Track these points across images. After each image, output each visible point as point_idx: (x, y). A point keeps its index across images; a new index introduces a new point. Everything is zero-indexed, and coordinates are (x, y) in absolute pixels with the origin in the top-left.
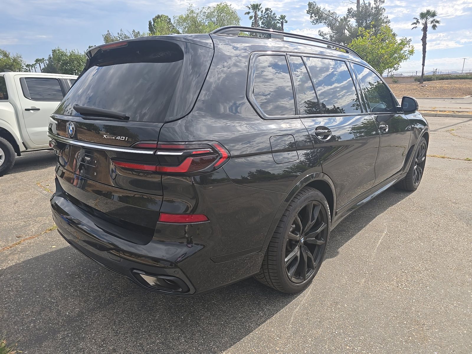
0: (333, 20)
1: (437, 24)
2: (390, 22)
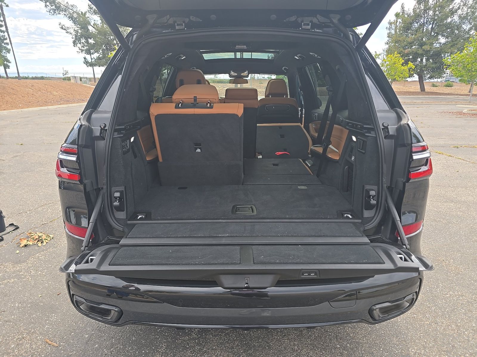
0: (73, 13)
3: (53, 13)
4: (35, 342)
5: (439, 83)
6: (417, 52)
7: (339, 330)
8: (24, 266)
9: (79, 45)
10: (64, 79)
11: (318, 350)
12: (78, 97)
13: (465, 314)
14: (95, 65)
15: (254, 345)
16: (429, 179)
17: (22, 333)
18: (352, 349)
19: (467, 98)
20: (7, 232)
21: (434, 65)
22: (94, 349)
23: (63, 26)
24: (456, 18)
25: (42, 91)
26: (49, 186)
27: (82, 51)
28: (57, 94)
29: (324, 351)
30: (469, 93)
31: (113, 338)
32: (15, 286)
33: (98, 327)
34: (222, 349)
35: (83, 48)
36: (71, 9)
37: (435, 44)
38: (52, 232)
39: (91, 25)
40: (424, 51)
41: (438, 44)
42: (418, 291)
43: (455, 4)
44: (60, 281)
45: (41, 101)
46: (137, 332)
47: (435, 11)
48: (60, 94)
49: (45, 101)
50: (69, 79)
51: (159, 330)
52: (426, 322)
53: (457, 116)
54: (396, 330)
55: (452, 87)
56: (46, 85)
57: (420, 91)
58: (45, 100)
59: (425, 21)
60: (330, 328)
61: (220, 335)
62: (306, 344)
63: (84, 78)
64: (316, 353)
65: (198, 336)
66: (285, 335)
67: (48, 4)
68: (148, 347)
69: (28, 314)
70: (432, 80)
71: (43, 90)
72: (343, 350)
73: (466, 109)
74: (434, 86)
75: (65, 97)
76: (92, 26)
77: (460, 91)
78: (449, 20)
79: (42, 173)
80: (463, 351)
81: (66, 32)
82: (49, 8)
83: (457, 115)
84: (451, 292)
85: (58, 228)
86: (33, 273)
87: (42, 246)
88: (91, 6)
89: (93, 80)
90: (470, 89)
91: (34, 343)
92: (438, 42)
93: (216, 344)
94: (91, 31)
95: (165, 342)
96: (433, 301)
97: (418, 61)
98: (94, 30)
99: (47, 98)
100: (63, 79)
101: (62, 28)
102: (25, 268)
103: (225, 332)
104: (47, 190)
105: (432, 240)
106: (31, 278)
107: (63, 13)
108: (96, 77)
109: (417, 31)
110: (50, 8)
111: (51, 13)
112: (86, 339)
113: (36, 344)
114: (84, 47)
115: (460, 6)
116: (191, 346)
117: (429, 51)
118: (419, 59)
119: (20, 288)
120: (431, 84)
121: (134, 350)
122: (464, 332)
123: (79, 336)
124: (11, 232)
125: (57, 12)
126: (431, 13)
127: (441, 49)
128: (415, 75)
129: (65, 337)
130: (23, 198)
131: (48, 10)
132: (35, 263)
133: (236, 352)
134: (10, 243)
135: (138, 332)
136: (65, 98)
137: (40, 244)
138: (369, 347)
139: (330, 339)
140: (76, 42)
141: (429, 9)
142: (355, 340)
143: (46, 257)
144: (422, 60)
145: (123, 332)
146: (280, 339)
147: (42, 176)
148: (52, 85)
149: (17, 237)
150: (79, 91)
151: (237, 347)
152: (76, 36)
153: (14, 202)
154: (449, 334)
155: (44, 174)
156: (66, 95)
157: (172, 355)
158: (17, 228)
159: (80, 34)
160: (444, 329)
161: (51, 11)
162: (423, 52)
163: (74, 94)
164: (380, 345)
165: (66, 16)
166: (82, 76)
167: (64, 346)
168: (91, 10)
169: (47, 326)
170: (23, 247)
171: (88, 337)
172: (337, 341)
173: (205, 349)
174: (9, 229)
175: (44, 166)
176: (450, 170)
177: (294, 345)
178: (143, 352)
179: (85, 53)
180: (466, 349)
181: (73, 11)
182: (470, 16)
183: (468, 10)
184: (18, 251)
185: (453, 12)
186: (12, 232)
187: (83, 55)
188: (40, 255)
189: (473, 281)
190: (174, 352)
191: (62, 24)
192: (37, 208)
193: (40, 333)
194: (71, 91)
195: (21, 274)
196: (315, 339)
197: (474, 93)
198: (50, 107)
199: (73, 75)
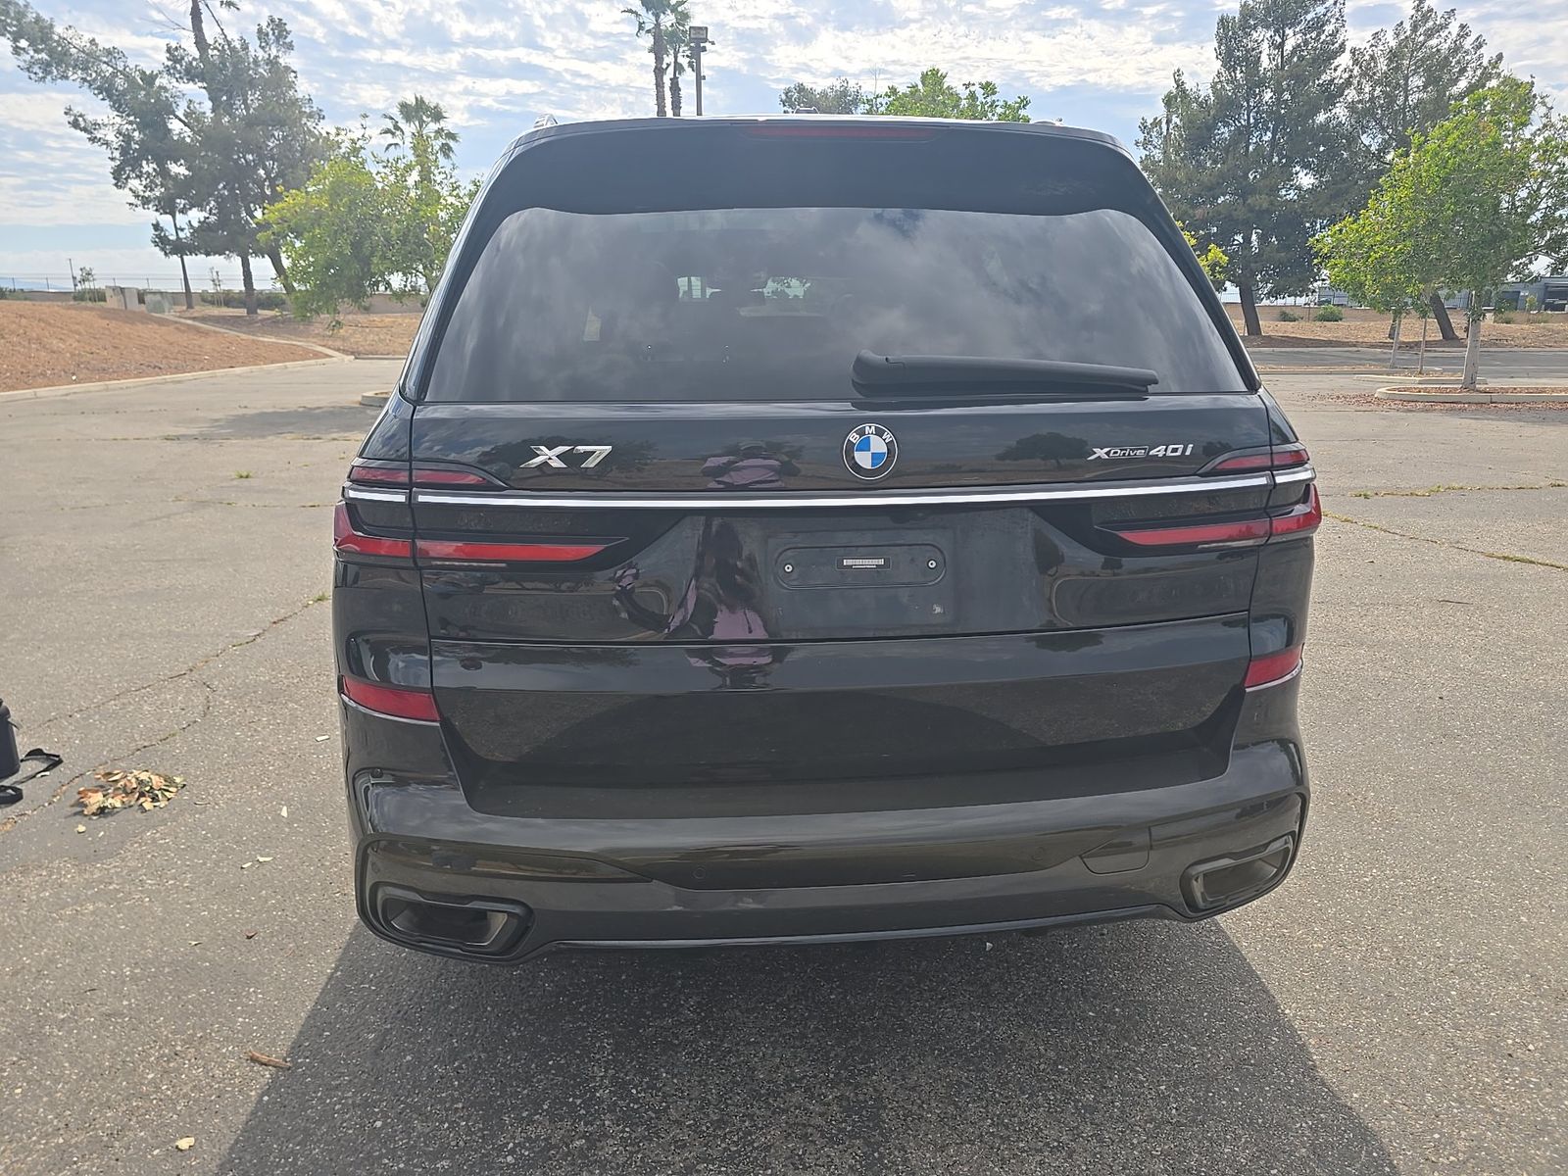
0: (114, 75)
1: (452, 143)
2: (324, 118)
3: (41, 75)
4: (216, 1062)
5: (1298, 309)
6: (1231, 215)
7: (1087, 977)
8: (115, 867)
9: (134, 183)
10: (79, 297)
11: (1038, 1026)
12: (137, 357)
13: (1414, 920)
14: (193, 250)
15: (863, 1028)
16: (1312, 538)
17: (167, 1042)
18: (1129, 1018)
19: (1385, 353)
20: (25, 776)
21: (1283, 254)
22: (404, 1067)
23: (80, 119)
24: (1340, 111)
25: (6, 336)
26: (121, 636)
27: (146, 201)
28: (63, 347)
29: (1055, 1027)
30: (1389, 340)
31: (451, 1035)
32: (105, 922)
33: (399, 1012)
34: (776, 1041)
35: (149, 193)
36: (105, 62)
37: (1283, 192)
38: (177, 770)
39: (177, 117)
40: (1251, 210)
41: (1291, 191)
42: (1297, 830)
43: (1335, 70)
44: (245, 902)
45: (7, 370)
46: (519, 1018)
47: (1278, 92)
48: (75, 349)
49: (22, 373)
50: (99, 296)
51: (584, 1007)
52: (1315, 945)
53: (1358, 408)
54: (1239, 968)
55: (1340, 322)
56: (21, 316)
57: (1246, 334)
58: (23, 366)
59: (1252, 121)
60: (1064, 973)
61: (763, 1007)
62: (1003, 1014)
63: (154, 293)
64: (1035, 1034)
65: (699, 1014)
66: (943, 998)
67: (23, 43)
68: (562, 1051)
69: (170, 993)
70: (1280, 302)
71: (12, 332)
72: (1105, 1022)
73: (1383, 385)
74: (1285, 316)
75: (91, 356)
76: (180, 120)
77: (1364, 335)
78: (1321, 118)
79: (86, 599)
80: (1416, 1006)
81: (90, 139)
82: (28, 58)
83: (1358, 405)
84: (1375, 871)
85: (192, 757)
86: (150, 885)
87: (157, 808)
88: (176, 53)
89: (183, 299)
90: (1393, 328)
91: (213, 1064)
92: (1292, 186)
93: (754, 1031)
94: (175, 138)
95: (607, 1037)
96: (1329, 893)
97: (1236, 242)
98: (188, 132)
99: (30, 362)
100: (75, 299)
101: (75, 124)
102: (121, 872)
103: (774, 1001)
104: (117, 649)
105: (1313, 746)
106: (147, 899)
107: (76, 76)
108: (192, 291)
109: (1227, 150)
110: (32, 57)
111: (35, 73)
112: (373, 1044)
113: (220, 1064)
114: (152, 190)
115: (1351, 76)
116: (687, 1042)
117: (1268, 212)
118: (1239, 238)
119: (123, 927)
120: (1278, 311)
121: (522, 1062)
122: (1415, 962)
123: (348, 1038)
124: (39, 775)
125: (55, 73)
126: (1268, 95)
127: (1303, 207)
128: (1228, 284)
129: (307, 1044)
130: (46, 675)
131: (22, 64)
132: (149, 856)
133: (816, 1047)
134: (46, 804)
135: (521, 1016)
136: (93, 359)
137: (148, 805)
138: (1173, 1011)
139: (1068, 1000)
140: (125, 173)
141: (1262, 83)
142: (1134, 997)
143: (178, 839)
144: (1247, 240)
145: (476, 1020)
146: (930, 1006)
147: (90, 607)
148: (43, 316)
149: (64, 788)
150: (139, 336)
151: (816, 1035)
152: (124, 151)
153: (20, 688)
154: (1377, 969)
155: (91, 600)
156: (94, 350)
157: (635, 1066)
158: (54, 762)
159: (137, 147)
160: (1363, 958)
161: (36, 69)
162: (1249, 215)
163: (123, 347)
164: (1201, 1003)
165: (91, 85)
166: (142, 286)
167: (310, 1066)
168: (178, 66)
169: (240, 1020)
170: (94, 814)
171: (375, 1039)
172: (1086, 1001)
173: (726, 1045)
174: (31, 767)
175: (86, 578)
176: (1348, 559)
177: (973, 1019)
178: (550, 1063)
179: (157, 210)
180: (1423, 1000)
181: (114, 69)
182: (1381, 106)
183: (1375, 90)
184: (80, 826)
185: (1331, 95)
186: (43, 774)
187: (151, 215)
188: (158, 835)
189: (1431, 840)
190: (640, 1057)
191: (77, 110)
192: (103, 704)
193: (227, 1039)
194: (111, 339)
195: (111, 887)
196: (1026, 1001)
197: (1402, 339)
198: (42, 392)
199: (111, 284)
